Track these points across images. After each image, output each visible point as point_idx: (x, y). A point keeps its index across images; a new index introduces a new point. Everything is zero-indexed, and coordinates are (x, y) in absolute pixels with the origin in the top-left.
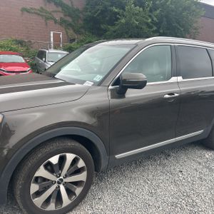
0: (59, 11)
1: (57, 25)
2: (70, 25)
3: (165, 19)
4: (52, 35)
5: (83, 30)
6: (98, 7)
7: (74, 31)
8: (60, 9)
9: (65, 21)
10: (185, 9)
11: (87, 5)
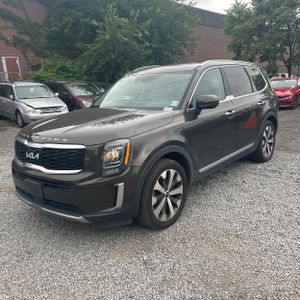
0: (10, 28)
1: (10, 47)
2: (29, 45)
3: (156, 31)
4: (4, 61)
5: (47, 52)
6: (66, 20)
7: (36, 53)
8: (10, 24)
9: (21, 41)
10: (177, 16)
11: (49, 16)
